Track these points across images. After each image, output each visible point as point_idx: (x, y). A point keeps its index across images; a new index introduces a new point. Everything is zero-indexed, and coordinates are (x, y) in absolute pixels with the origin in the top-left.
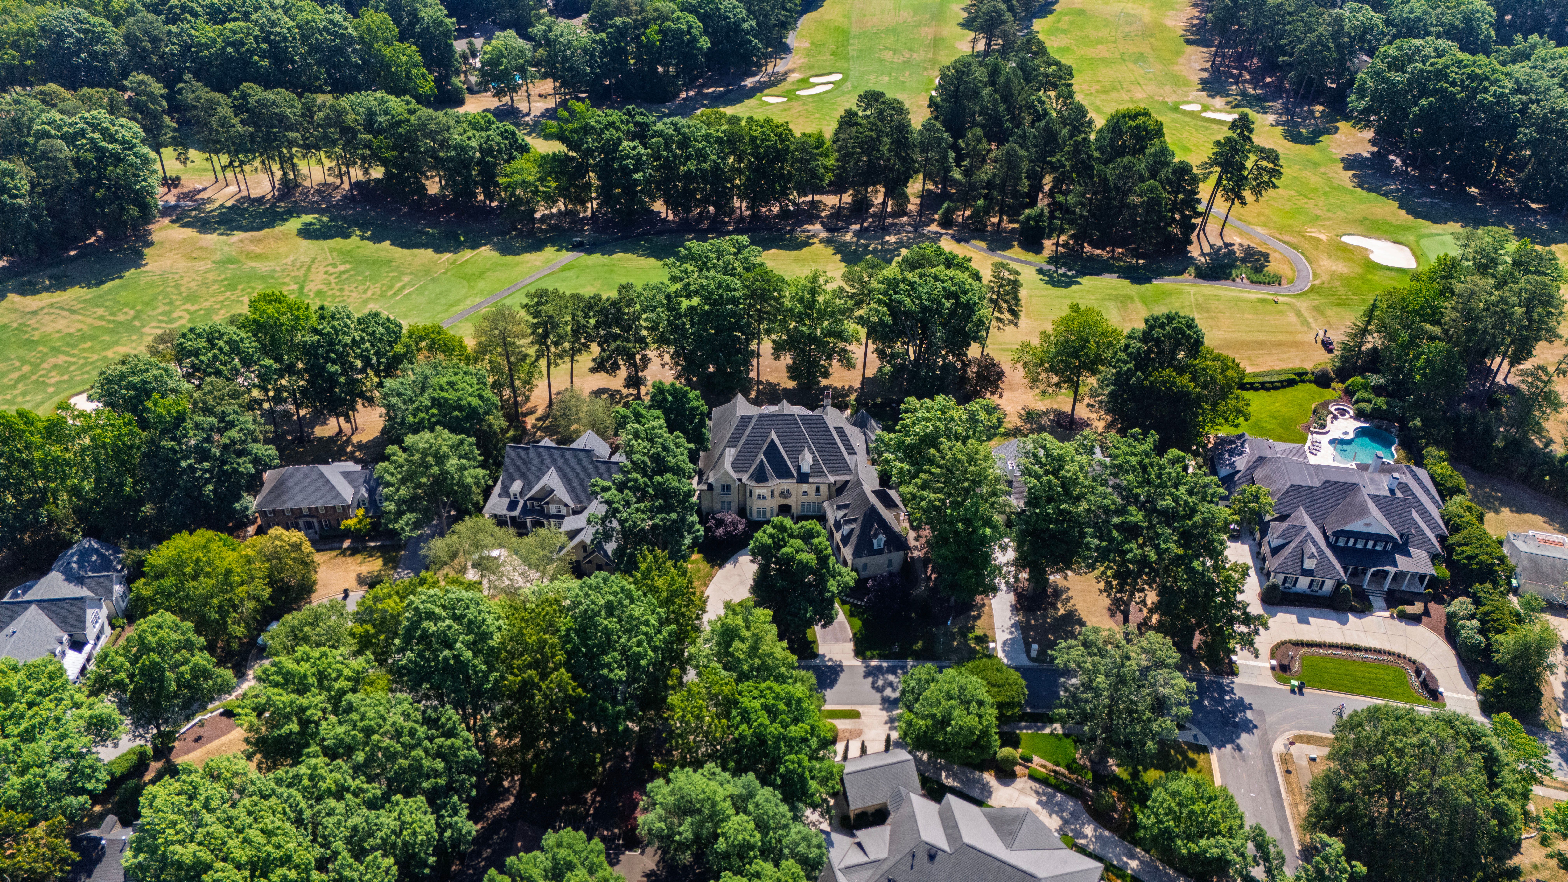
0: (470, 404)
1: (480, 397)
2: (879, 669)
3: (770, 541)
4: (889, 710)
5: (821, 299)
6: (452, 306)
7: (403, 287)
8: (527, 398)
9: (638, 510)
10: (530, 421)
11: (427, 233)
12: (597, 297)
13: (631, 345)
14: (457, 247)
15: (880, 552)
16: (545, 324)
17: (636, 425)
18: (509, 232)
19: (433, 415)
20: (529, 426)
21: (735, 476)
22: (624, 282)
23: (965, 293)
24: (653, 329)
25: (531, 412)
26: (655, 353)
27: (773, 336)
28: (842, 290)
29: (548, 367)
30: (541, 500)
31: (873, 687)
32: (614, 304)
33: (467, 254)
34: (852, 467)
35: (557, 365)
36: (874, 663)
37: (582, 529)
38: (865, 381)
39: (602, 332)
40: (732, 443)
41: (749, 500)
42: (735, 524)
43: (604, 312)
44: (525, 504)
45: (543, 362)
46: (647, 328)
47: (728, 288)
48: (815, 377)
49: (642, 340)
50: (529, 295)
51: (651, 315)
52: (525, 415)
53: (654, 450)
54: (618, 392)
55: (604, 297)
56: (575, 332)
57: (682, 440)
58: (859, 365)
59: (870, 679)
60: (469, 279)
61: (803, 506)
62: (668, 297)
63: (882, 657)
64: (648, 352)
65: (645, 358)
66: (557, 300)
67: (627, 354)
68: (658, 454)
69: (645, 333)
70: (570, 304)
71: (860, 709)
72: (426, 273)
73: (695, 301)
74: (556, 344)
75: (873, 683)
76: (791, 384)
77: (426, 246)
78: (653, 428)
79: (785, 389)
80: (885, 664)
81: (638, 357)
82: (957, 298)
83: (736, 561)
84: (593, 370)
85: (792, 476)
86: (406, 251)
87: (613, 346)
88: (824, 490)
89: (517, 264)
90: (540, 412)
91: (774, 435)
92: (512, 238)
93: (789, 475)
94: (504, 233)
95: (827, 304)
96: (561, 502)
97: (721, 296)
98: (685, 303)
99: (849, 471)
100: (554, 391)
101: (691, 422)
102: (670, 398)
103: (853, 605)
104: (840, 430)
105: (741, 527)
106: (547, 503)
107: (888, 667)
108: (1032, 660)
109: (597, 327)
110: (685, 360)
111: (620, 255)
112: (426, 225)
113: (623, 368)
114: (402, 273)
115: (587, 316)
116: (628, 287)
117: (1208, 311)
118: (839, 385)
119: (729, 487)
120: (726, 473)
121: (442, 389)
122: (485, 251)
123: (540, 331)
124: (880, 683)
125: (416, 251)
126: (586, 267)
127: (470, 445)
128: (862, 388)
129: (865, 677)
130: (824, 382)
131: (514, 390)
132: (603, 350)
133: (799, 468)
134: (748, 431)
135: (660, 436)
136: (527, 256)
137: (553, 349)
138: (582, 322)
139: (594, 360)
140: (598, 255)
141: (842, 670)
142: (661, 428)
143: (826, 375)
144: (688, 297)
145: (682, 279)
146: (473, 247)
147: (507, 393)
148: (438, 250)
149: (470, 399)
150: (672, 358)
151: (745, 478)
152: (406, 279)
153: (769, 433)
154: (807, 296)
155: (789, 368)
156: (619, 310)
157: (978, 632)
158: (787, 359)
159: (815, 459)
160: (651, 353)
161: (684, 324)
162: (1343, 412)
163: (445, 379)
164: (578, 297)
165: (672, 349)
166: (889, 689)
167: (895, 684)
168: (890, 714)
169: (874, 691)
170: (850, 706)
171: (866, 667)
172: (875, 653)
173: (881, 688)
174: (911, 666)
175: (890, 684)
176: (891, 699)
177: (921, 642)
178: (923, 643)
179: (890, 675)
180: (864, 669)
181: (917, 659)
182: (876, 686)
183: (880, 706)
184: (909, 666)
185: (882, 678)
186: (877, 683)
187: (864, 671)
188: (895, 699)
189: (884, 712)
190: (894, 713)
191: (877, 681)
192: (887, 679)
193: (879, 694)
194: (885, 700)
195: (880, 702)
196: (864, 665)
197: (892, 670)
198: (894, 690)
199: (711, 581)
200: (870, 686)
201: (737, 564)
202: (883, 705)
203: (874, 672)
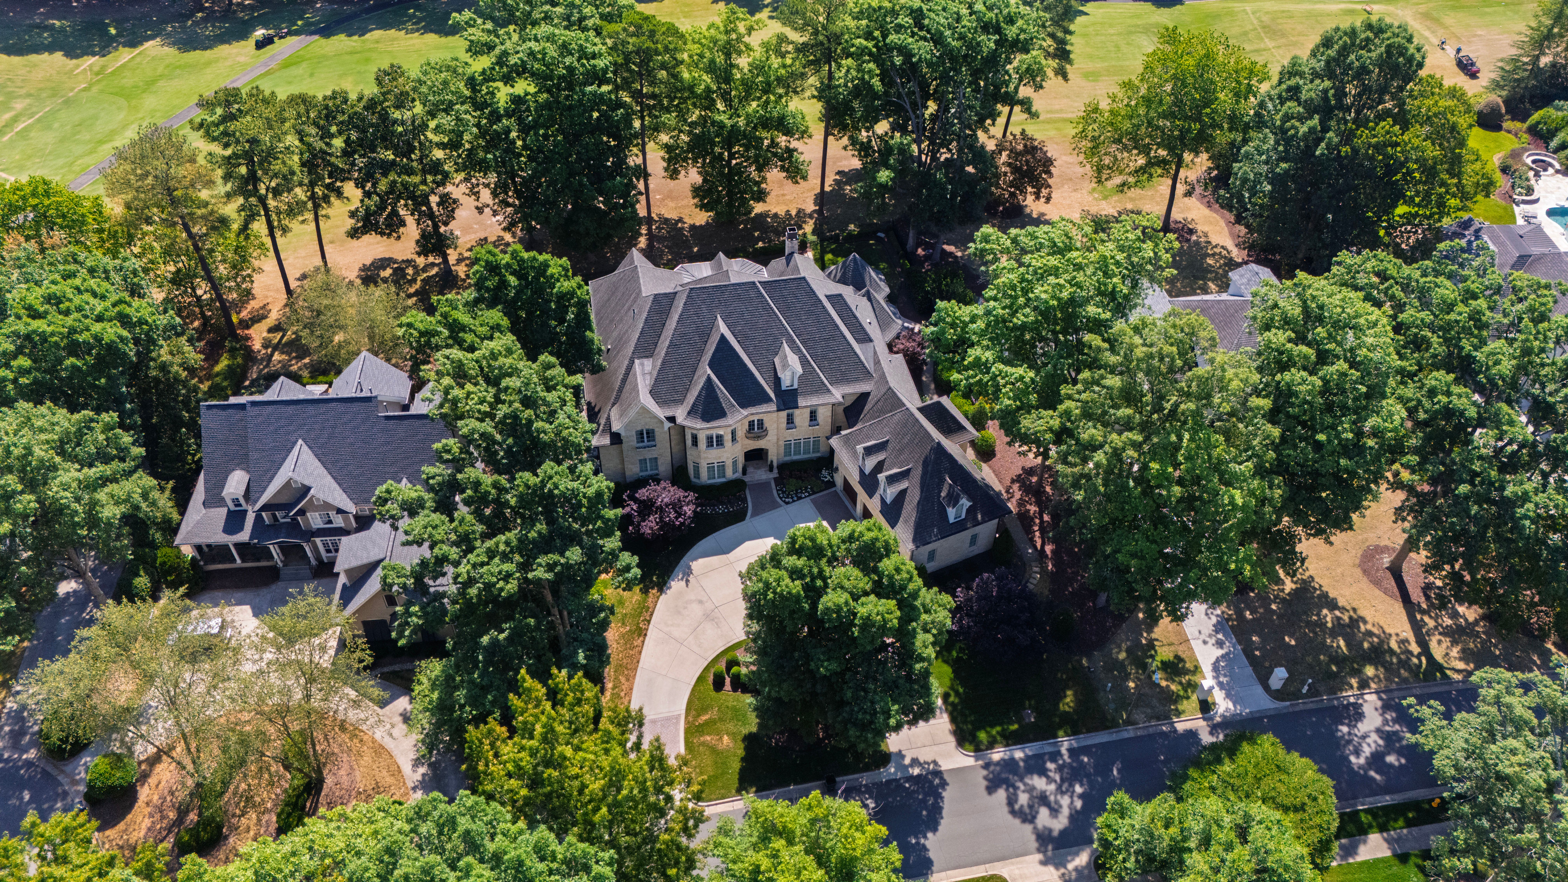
0: (98, 339)
1: (124, 320)
2: (1009, 765)
3: (796, 587)
4: (1058, 863)
5: (743, 62)
6: (101, 142)
7: (15, 120)
8: (248, 295)
9: (491, 554)
10: (258, 336)
11: (52, 28)
12: (339, 97)
13: (417, 179)
14: (105, 46)
15: (960, 526)
16: (248, 156)
17: (456, 353)
18: (192, 15)
19: (23, 372)
20: (257, 345)
21: (661, 413)
22: (385, 66)
23: (1011, 21)
24: (454, 145)
25: (258, 318)
26: (463, 188)
27: (664, 138)
28: (782, 39)
29: (272, 235)
30: (288, 507)
31: (1013, 812)
32: (372, 105)
33: (124, 55)
34: (870, 365)
35: (285, 230)
36: (998, 754)
38: (822, 198)
39: (360, 162)
40: (645, 349)
41: (691, 454)
42: (676, 506)
43: (355, 122)
44: (258, 518)
45: (259, 227)
46: (442, 146)
47: (583, 54)
48: (744, 202)
49: (435, 168)
50: (205, 104)
51: (447, 121)
52: (246, 324)
53: (503, 410)
54: (409, 262)
55: (353, 96)
56: (309, 165)
57: (558, 371)
58: (814, 173)
59: (1001, 794)
60: (128, 95)
61: (788, 446)
62: (471, 82)
63: (1011, 739)
64: (449, 188)
65: (445, 200)
66: (261, 107)
67: (412, 196)
68: (515, 417)
69: (439, 154)
70: (290, 113)
71: (1003, 870)
72: (55, 93)
73: (523, 87)
74: (277, 192)
75: (1011, 801)
76: (701, 218)
77: (51, 49)
78: (494, 356)
79: (693, 227)
80: (1019, 755)
81: (434, 199)
82: (998, 30)
83: (688, 572)
84: (354, 234)
85: (768, 400)
86: (15, 60)
87: (383, 186)
88: (824, 415)
89: (208, 64)
90: (274, 316)
91: (723, 329)
92: (196, 24)
93: (761, 398)
94: (183, 17)
95: (759, 68)
96: (327, 506)
97: (571, 69)
98: (503, 94)
99: (867, 375)
100: (293, 275)
101: (562, 321)
102: (513, 280)
104: (837, 300)
105: (688, 510)
106: (302, 512)
107: (1027, 759)
108: (1277, 695)
109: (347, 153)
110: (518, 194)
111: (377, 34)
112: (48, 15)
113: (410, 221)
114: (11, 96)
115: (326, 135)
116: (394, 72)
117: (1283, 35)
118: (781, 211)
119: (651, 434)
120: (645, 410)
121: (36, 315)
122: (153, 47)
123: (243, 170)
124: (1023, 799)
125: (34, 58)
126: (325, 57)
127: (108, 428)
128: (820, 212)
129: (990, 790)
130: (758, 208)
131: (215, 285)
132: (368, 195)
133: (777, 381)
134: (672, 323)
135: (513, 372)
136: (223, 50)
137: (272, 203)
138: (319, 145)
139: (353, 214)
140: (342, 37)
141: (944, 784)
142: (509, 352)
143: (761, 196)
144: (508, 80)
145: (490, 48)
146: (133, 44)
147: (203, 289)
148: (71, 53)
149: (97, 327)
150: (495, 194)
151: (681, 414)
152: (19, 105)
153: (713, 324)
154: (720, 59)
155: (697, 191)
156: (384, 117)
157: (1164, 653)
158: (692, 176)
159: (804, 362)
160: (457, 190)
161: (508, 131)
162: (1546, 165)
163: (39, 292)
164: (303, 100)
165: (493, 178)
166: (1044, 812)
167: (1052, 798)
168: (1062, 870)
169: (1017, 822)
170: (982, 867)
171: (986, 766)
172: (994, 732)
173: (1027, 810)
174: (1069, 750)
175: (1043, 799)
176: (1055, 833)
177: (1069, 693)
178: (1075, 695)
179: (1036, 777)
180: (985, 772)
181: (1074, 732)
182: (1017, 807)
183: (1039, 857)
184: (1064, 751)
185: (1022, 787)
186: (1016, 801)
187: (985, 778)
188: (1063, 832)
189: (1051, 869)
190: (1070, 866)
191: (1016, 795)
192: (1033, 788)
193: (1028, 828)
194: (1044, 839)
195: (1035, 845)
196: (980, 762)
197: (1036, 766)
198: (1055, 811)
199: (649, 622)
200: (1006, 809)
201: (691, 578)
202: (1044, 852)
203: (1004, 776)
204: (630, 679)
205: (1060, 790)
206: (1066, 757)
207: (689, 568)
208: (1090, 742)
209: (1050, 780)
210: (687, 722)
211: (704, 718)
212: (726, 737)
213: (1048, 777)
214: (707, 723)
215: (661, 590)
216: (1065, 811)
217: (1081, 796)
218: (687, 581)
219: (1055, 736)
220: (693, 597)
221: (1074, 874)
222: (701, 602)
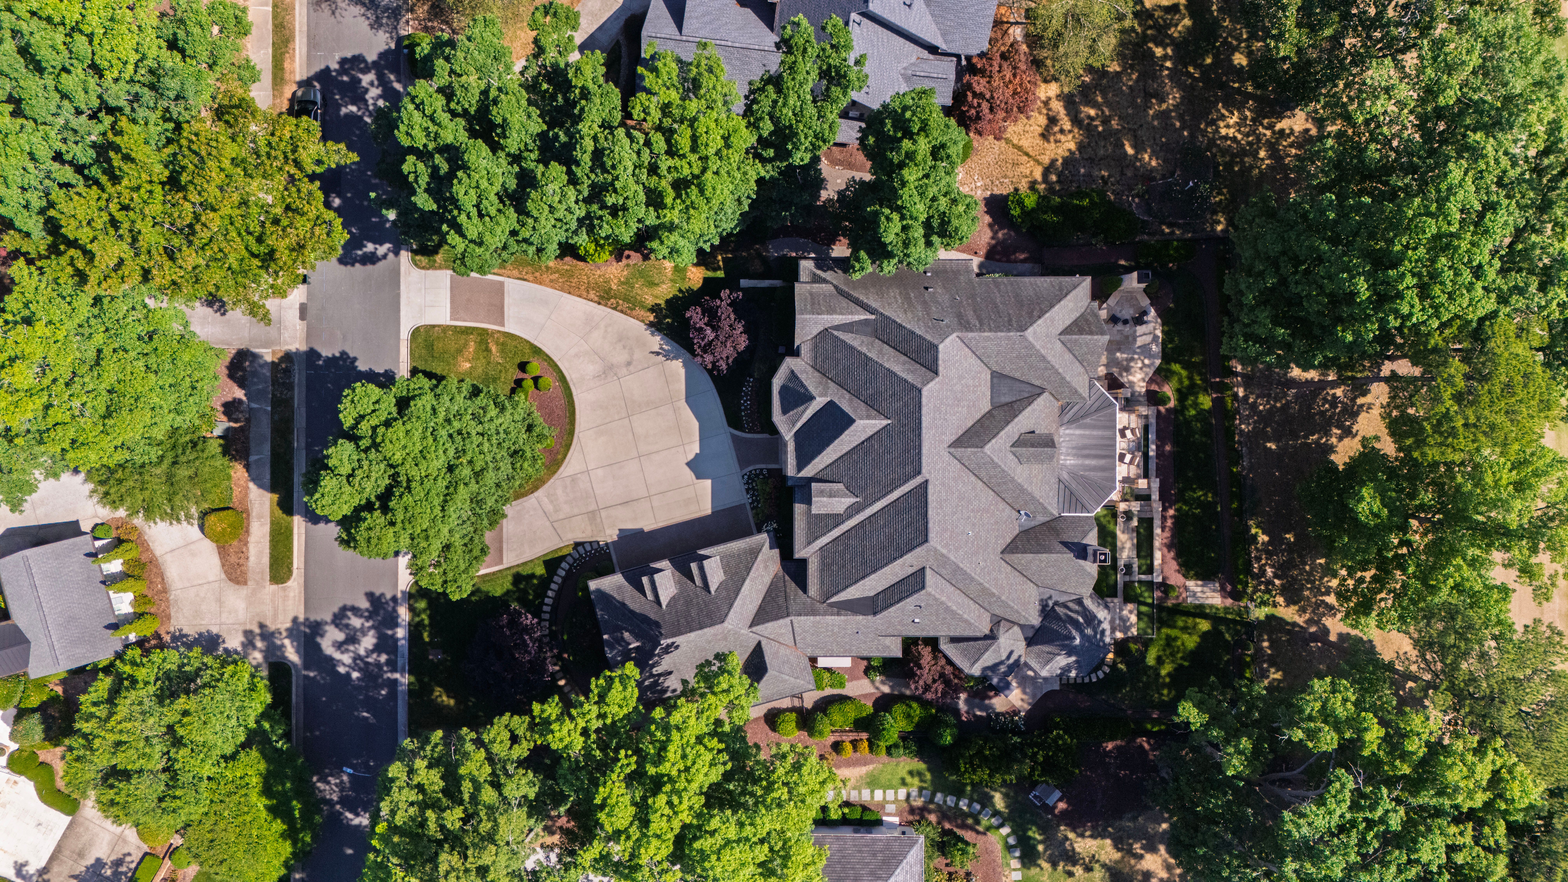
2: (392, 621)
4: (292, 633)
31: (344, 609)
36: (403, 613)
37: (680, 25)
59: (364, 604)
63: (415, 630)
71: (295, 583)
75: (355, 610)
80: (400, 632)
83: (667, 356)
103: (545, 582)
107: (392, 639)
124: (356, 622)
129: (370, 596)
153: (883, 414)
166: (340, 636)
167: (352, 648)
168: (284, 634)
169: (336, 609)
170: (302, 566)
171: (394, 599)
172: (424, 616)
173: (345, 621)
174: (396, 680)
175: (352, 639)
176: (319, 639)
177: (452, 702)
178: (448, 707)
179: (374, 641)
180: (389, 596)
181: (411, 692)
182: (349, 614)
183: (301, 618)
184: (397, 676)
185: (367, 624)
186: (355, 615)
187: (382, 595)
188: (318, 647)
189: (288, 625)
190: (287, 642)
191: (361, 616)
192: (364, 634)
193: (328, 618)
194: (315, 629)
195: (312, 619)
196: (399, 595)
197: (385, 644)
198: (339, 646)
199: (615, 309)
200: (349, 603)
201: (661, 358)
202: (304, 624)
203: (382, 612)
204: (552, 284)
205: (357, 658)
206: (389, 675)
207: (676, 358)
208: (400, 703)
209: (369, 653)
210: (494, 332)
211: (494, 349)
212: (468, 365)
213: (373, 651)
214: (488, 350)
215: (651, 325)
216: (337, 655)
217: (348, 675)
218: (658, 354)
219: (410, 673)
220: (636, 357)
221: (278, 642)
222: (629, 364)
